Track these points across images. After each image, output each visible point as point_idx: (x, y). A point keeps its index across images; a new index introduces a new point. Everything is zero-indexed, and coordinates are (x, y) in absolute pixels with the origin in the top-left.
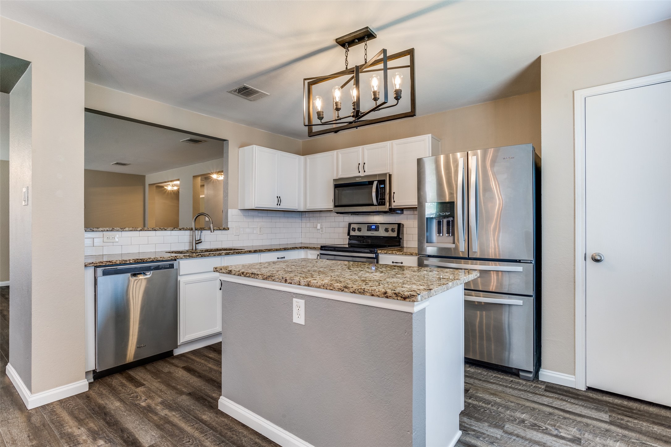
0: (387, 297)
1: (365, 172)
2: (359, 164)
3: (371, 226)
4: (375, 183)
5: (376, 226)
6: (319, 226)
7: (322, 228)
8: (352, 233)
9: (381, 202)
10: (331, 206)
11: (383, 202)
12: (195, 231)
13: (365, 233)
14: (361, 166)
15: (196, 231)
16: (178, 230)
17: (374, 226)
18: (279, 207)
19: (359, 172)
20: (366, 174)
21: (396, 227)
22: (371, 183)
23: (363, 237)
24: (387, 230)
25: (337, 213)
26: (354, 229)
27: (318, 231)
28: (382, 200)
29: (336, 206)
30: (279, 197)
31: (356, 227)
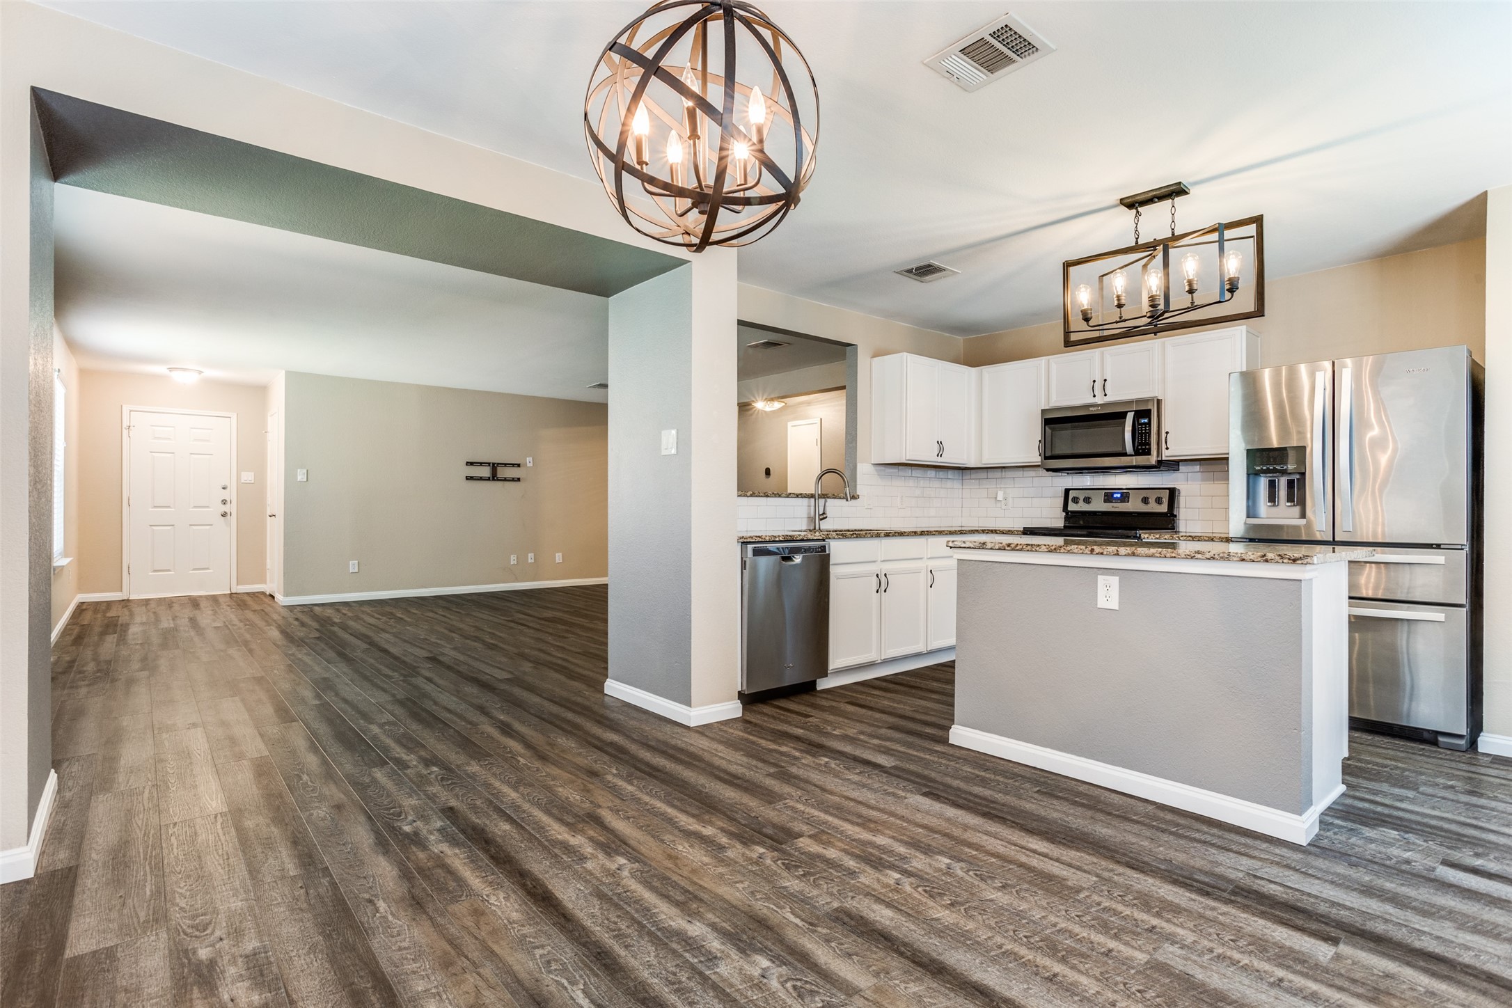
0: (1267, 561)
1: (1106, 396)
2: (1094, 381)
3: (1113, 494)
4: (1130, 416)
5: (1122, 494)
6: (1000, 497)
7: (1006, 498)
8: (1072, 507)
9: (1142, 449)
10: (1036, 458)
11: (1145, 449)
12: (818, 499)
13: (1098, 505)
14: (1098, 386)
15: (822, 500)
17: (1118, 493)
18: (939, 459)
19: (1094, 396)
20: (1107, 399)
21: (1165, 495)
22: (1123, 415)
23: (1094, 513)
24: (1145, 501)
25: (1048, 470)
26: (1076, 500)
27: (999, 505)
28: (1142, 447)
29: (1046, 458)
30: (940, 443)
31: (1081, 495)
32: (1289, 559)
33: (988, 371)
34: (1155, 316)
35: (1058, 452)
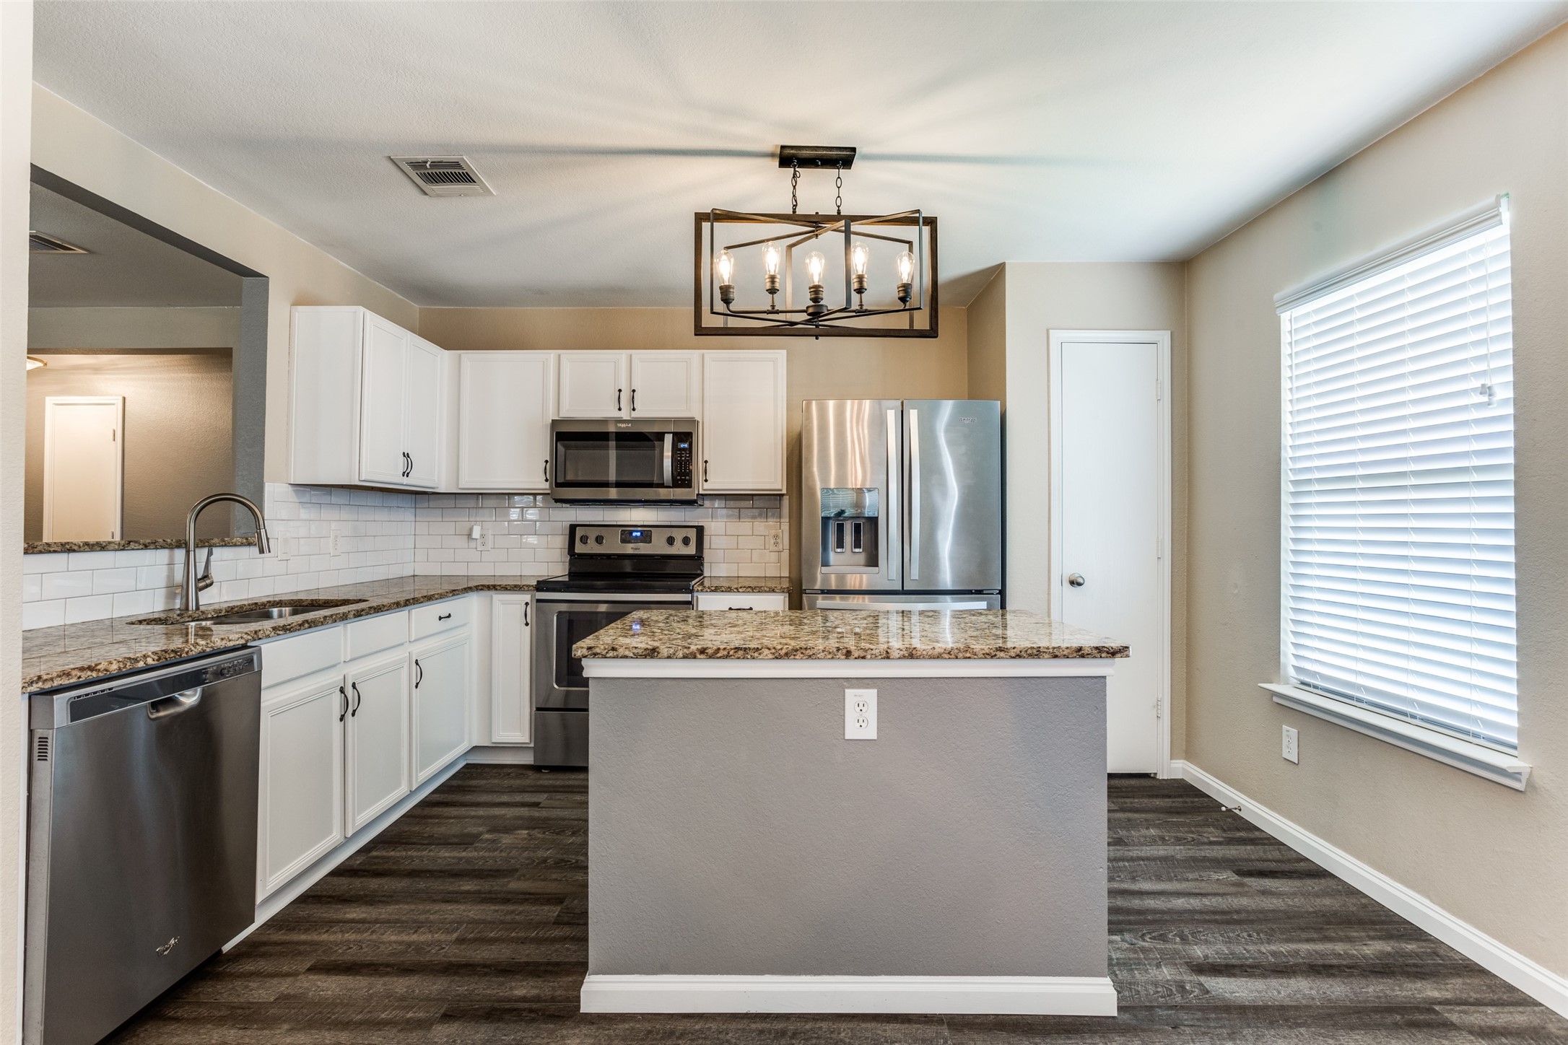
1: (634, 409)
2: (620, 391)
3: (631, 533)
4: (668, 439)
5: (642, 532)
6: (476, 533)
7: (483, 536)
8: (580, 548)
9: (681, 480)
10: (539, 482)
11: (685, 480)
12: (194, 551)
13: (614, 546)
14: (625, 397)
15: (197, 550)
16: (141, 547)
17: (637, 531)
18: (405, 481)
19: (620, 409)
20: (635, 414)
21: (692, 534)
22: (660, 437)
23: (609, 556)
24: (671, 541)
25: (557, 501)
26: (584, 540)
27: (472, 544)
28: (683, 476)
29: (558, 485)
30: (406, 456)
31: (593, 534)
32: (1108, 653)
33: (470, 357)
34: (816, 312)
35: (570, 477)
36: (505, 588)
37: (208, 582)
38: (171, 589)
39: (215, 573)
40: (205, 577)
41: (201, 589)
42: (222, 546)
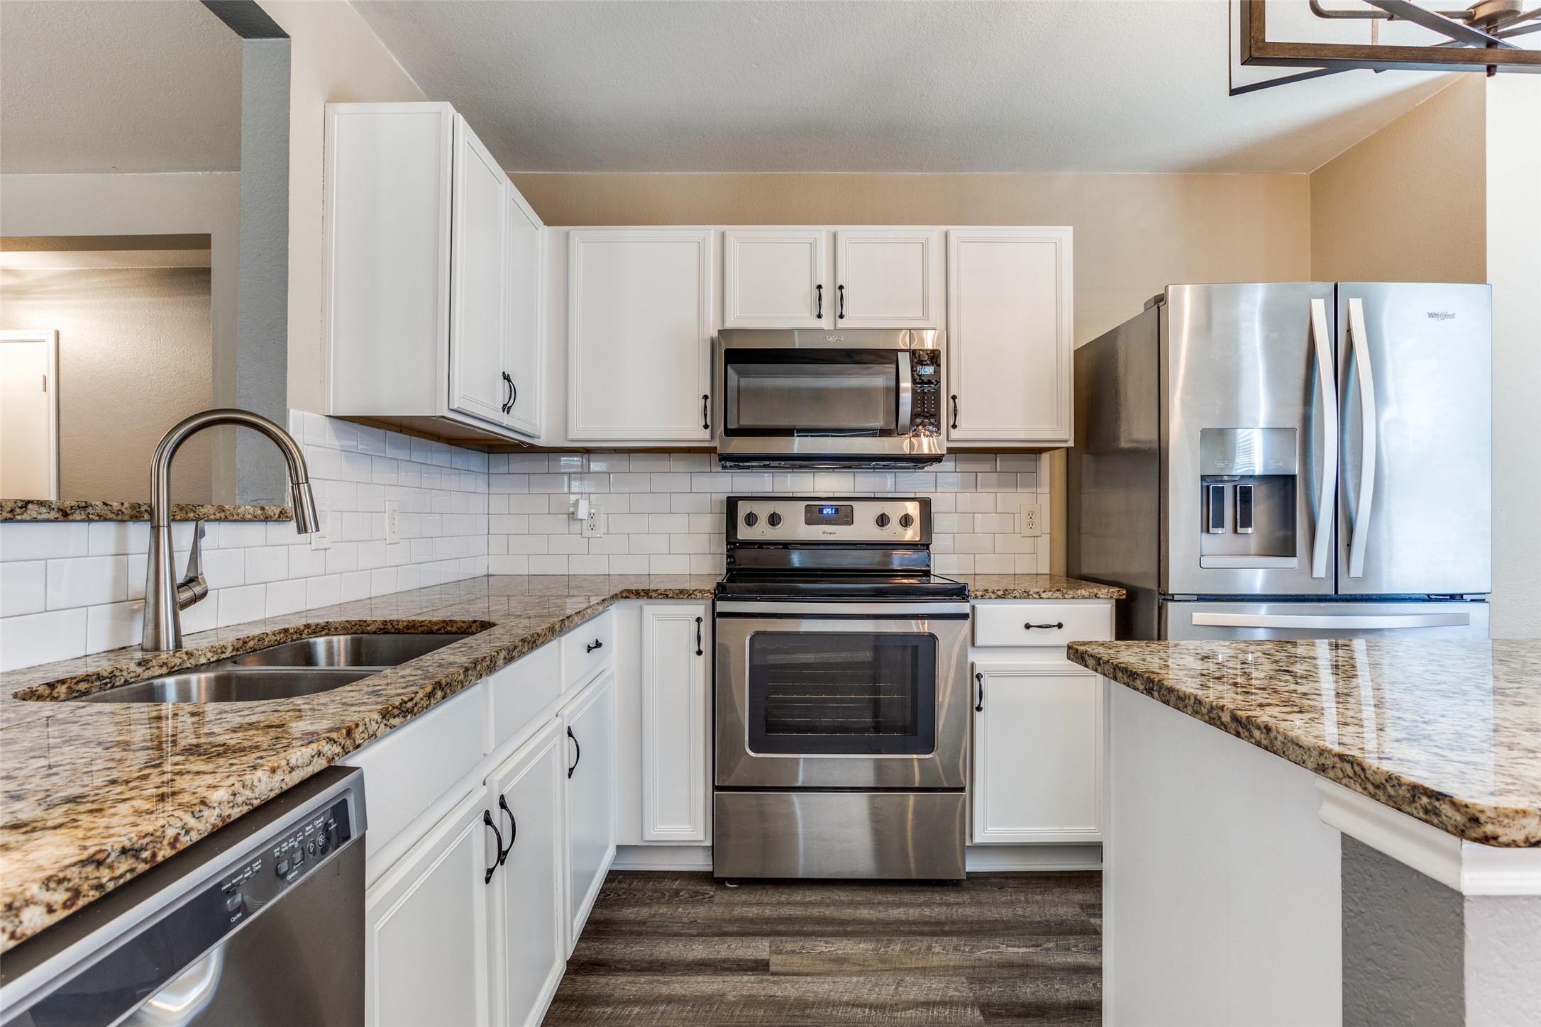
1: (841, 316)
2: (819, 287)
3: (822, 507)
4: (906, 360)
5: (838, 508)
6: (584, 510)
7: (591, 516)
8: (744, 533)
9: (922, 424)
10: (694, 430)
11: (932, 416)
12: (169, 526)
13: (795, 528)
14: (827, 294)
15: (174, 525)
17: (828, 506)
18: (505, 419)
19: (819, 316)
20: (845, 323)
21: (913, 509)
22: (891, 356)
23: (787, 544)
24: (882, 520)
26: (751, 520)
27: (576, 527)
28: (926, 419)
29: (729, 432)
30: (507, 378)
31: (763, 510)
33: (580, 236)
35: (747, 422)
36: (665, 595)
37: (198, 590)
38: (124, 605)
39: (210, 572)
40: (191, 581)
41: (184, 606)
42: (220, 520)
